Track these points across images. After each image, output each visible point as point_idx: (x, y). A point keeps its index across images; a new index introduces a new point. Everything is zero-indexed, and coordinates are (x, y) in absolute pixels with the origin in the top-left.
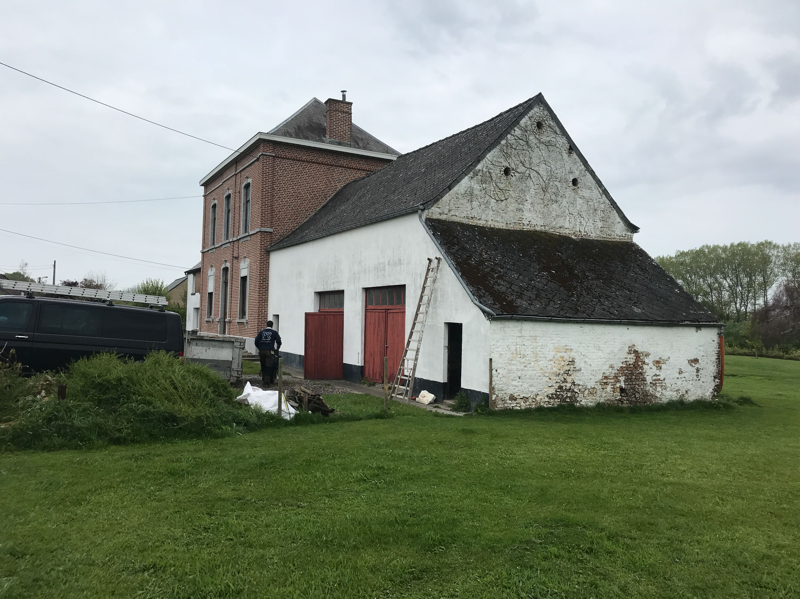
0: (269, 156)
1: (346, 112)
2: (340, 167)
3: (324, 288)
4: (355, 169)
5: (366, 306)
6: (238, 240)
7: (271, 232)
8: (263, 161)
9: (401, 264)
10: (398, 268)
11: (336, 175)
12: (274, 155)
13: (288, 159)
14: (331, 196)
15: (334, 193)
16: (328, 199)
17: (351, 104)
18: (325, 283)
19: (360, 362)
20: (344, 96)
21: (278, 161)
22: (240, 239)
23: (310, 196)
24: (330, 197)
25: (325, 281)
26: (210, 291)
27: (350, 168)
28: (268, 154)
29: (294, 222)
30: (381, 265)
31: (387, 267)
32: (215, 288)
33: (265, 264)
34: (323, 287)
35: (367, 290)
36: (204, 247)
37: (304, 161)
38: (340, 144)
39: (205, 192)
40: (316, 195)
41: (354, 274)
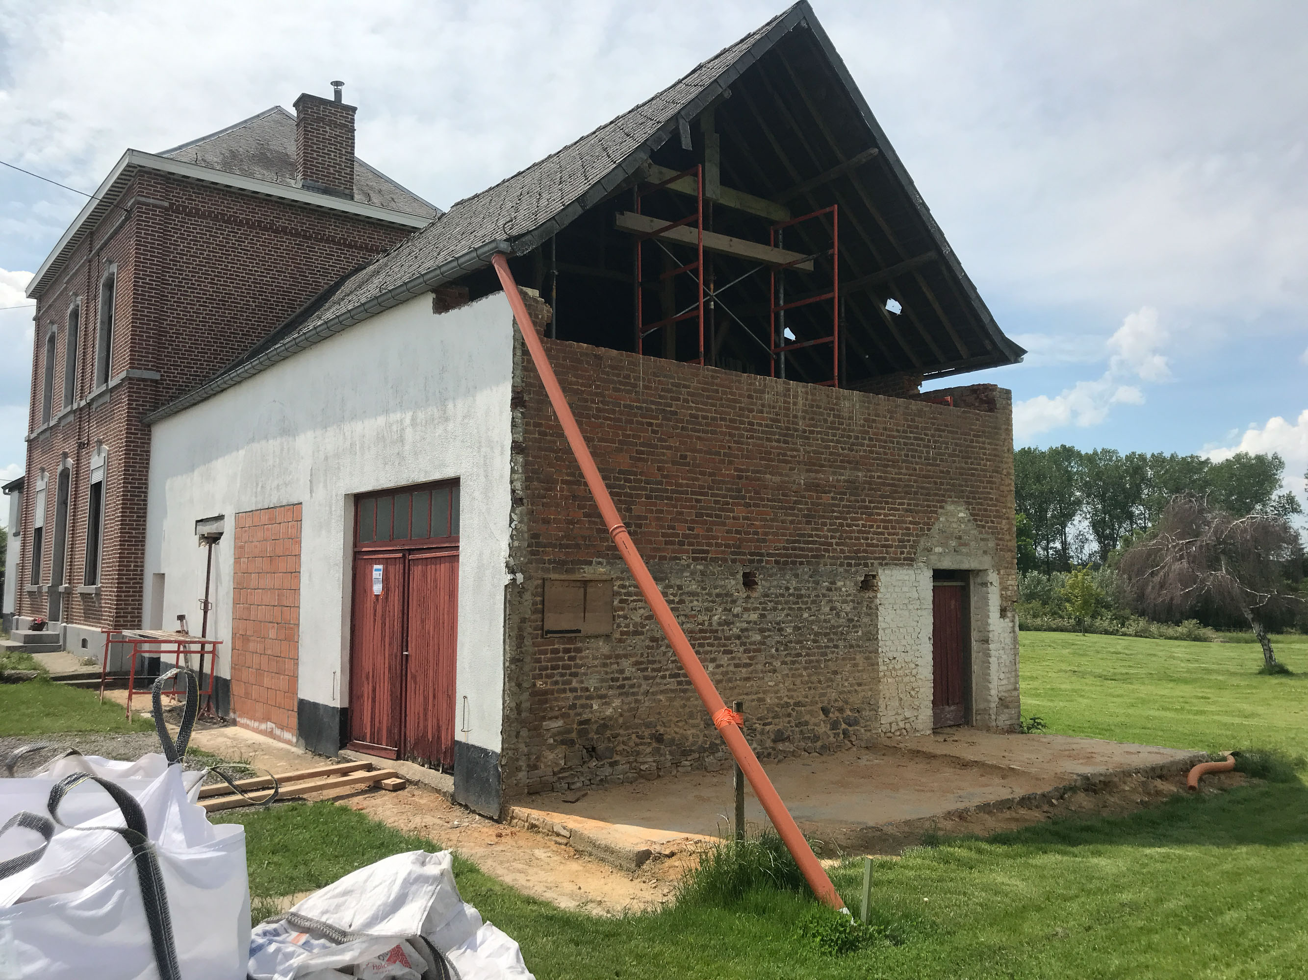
0: (155, 206)
1: (343, 126)
2: (327, 241)
3: (256, 503)
4: (361, 248)
5: (355, 545)
6: (89, 405)
7: (156, 381)
8: (138, 216)
9: (447, 420)
10: (440, 431)
11: (317, 260)
12: (166, 204)
13: (203, 216)
14: (306, 305)
15: (313, 299)
16: (298, 311)
17: (354, 109)
18: (259, 489)
19: (338, 696)
20: (338, 94)
21: (176, 219)
22: (93, 400)
23: (254, 302)
24: (301, 305)
25: (260, 485)
26: (38, 525)
27: (350, 246)
28: (151, 201)
29: (215, 358)
30: (394, 428)
31: (409, 432)
32: (46, 518)
33: (138, 455)
34: (254, 499)
35: (359, 500)
36: (32, 430)
37: (241, 224)
38: (326, 191)
39: (39, 309)
40: (269, 301)
41: (326, 458)
